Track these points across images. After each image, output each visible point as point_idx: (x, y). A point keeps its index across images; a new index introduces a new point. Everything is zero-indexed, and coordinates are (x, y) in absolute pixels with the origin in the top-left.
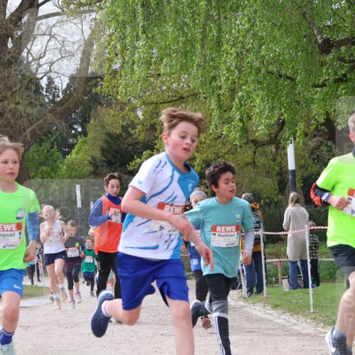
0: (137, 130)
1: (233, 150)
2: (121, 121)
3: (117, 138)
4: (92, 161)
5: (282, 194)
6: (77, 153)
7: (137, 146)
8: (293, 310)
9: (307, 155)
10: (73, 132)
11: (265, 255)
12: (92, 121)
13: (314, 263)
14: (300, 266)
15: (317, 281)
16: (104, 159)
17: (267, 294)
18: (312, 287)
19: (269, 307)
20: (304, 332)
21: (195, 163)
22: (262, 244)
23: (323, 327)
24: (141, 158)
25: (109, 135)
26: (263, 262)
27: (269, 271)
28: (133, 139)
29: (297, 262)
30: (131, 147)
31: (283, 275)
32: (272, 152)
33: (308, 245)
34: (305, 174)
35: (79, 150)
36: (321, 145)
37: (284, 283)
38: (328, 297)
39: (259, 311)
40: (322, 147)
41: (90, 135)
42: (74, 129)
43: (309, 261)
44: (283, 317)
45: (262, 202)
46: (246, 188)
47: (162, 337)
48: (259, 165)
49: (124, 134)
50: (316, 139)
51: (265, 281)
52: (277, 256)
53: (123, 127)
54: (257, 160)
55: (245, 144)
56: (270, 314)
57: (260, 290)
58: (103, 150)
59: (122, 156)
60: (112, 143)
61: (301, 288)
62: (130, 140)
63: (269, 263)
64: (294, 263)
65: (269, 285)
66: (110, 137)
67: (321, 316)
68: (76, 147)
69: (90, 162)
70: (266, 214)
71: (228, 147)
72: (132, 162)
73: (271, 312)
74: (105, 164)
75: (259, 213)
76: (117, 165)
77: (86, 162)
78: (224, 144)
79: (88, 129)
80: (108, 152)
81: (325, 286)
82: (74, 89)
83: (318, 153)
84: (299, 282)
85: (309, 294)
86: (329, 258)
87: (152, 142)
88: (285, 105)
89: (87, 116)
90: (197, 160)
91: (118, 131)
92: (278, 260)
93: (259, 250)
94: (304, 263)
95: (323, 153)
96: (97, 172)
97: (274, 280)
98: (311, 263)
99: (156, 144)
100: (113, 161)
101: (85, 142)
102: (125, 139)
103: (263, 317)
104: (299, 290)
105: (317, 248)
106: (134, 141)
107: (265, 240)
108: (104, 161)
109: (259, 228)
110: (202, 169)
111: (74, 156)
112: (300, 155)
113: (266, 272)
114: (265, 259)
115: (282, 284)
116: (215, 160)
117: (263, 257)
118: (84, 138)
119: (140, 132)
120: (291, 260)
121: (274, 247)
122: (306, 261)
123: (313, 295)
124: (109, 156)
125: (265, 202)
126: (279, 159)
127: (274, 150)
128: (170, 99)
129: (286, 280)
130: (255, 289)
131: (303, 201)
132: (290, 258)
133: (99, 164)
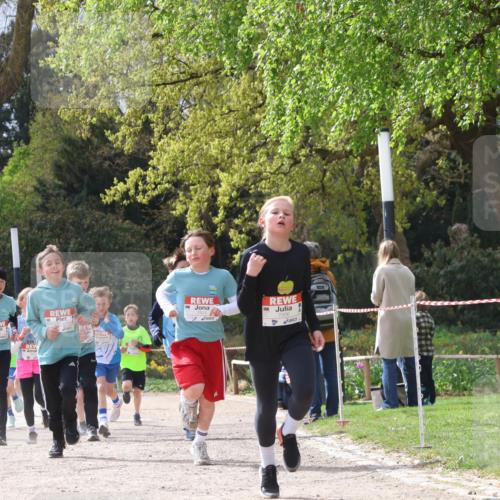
0: (119, 134)
1: (286, 167)
2: (89, 117)
3: (82, 147)
4: (38, 186)
5: (371, 244)
6: (12, 173)
7: (118, 161)
8: (390, 445)
9: (415, 175)
10: (5, 135)
11: (341, 349)
12: (39, 117)
13: (426, 362)
14: (402, 369)
15: (431, 395)
16: (60, 183)
17: (345, 416)
18: (423, 404)
19: (348, 439)
20: (409, 481)
21: (220, 190)
22: (336, 330)
23: (442, 474)
24: (125, 183)
25: (69, 141)
26: (338, 361)
27: (349, 377)
28: (112, 148)
29: (395, 360)
30: (108, 163)
31: (373, 384)
32: (353, 170)
33: (415, 330)
34: (412, 208)
35: (16, 167)
36: (438, 159)
37: (374, 397)
38: (449, 421)
39: (332, 445)
40: (440, 162)
41: (35, 142)
42: (7, 130)
43: (417, 359)
44: (372, 455)
45: (339, 257)
46: (308, 233)
47: (162, 492)
48: (333, 192)
49: (95, 141)
50: (429, 147)
51: (341, 394)
52: (363, 351)
53: (92, 127)
54: (328, 184)
55: (306, 156)
56: (349, 451)
57: (333, 410)
58: (58, 167)
59: (92, 178)
60: (75, 155)
61: (403, 405)
62: (105, 151)
63: (348, 362)
64: (391, 363)
65: (348, 402)
66: (69, 145)
67: (438, 454)
68: (11, 162)
69: (36, 189)
70: (343, 277)
71: (276, 163)
72: (109, 188)
73: (351, 447)
74: (63, 192)
75: (330, 275)
76: (84, 193)
77: (29, 189)
78: (270, 156)
79: (31, 131)
80: (69, 170)
81: (445, 402)
82: (7, 60)
83: (432, 172)
84: (400, 395)
85: (417, 415)
86: (452, 353)
87: (144, 154)
88: (375, 89)
89: (30, 107)
90: (224, 185)
91: (85, 134)
92: (363, 357)
93: (331, 340)
94: (409, 362)
95: (442, 171)
96: (48, 205)
97: (357, 392)
98: (421, 362)
99: (150, 158)
100: (76, 186)
101: (25, 154)
102: (97, 148)
103: (337, 456)
104: (400, 409)
105: (432, 336)
106: (113, 152)
107: (342, 324)
108: (60, 187)
109: (330, 301)
110: (231, 199)
111: (6, 178)
112: (403, 175)
113: (343, 378)
114: (342, 356)
115: (370, 399)
116: (254, 183)
117: (338, 353)
118: (25, 147)
119: (124, 137)
120: (386, 357)
121: (358, 335)
122: (413, 359)
123: (425, 417)
124: (68, 177)
125: (344, 257)
126: (366, 182)
127: (356, 167)
128: (175, 78)
129: (378, 392)
130: (323, 408)
131: (408, 255)
132: (384, 354)
133: (50, 191)
